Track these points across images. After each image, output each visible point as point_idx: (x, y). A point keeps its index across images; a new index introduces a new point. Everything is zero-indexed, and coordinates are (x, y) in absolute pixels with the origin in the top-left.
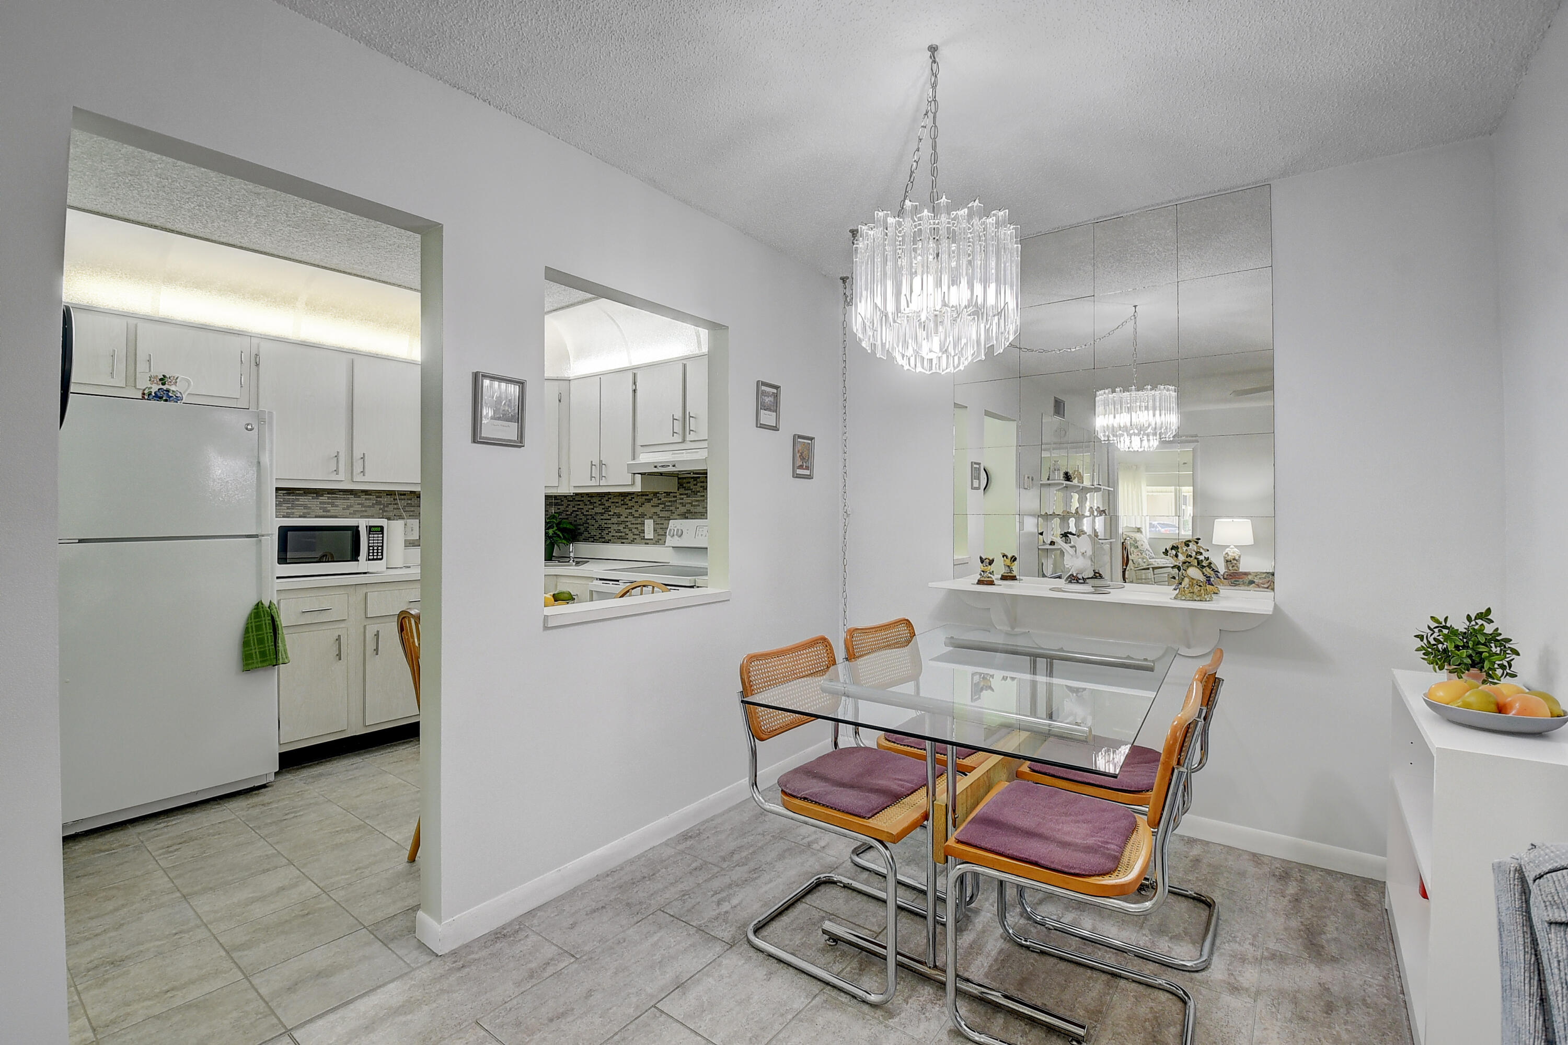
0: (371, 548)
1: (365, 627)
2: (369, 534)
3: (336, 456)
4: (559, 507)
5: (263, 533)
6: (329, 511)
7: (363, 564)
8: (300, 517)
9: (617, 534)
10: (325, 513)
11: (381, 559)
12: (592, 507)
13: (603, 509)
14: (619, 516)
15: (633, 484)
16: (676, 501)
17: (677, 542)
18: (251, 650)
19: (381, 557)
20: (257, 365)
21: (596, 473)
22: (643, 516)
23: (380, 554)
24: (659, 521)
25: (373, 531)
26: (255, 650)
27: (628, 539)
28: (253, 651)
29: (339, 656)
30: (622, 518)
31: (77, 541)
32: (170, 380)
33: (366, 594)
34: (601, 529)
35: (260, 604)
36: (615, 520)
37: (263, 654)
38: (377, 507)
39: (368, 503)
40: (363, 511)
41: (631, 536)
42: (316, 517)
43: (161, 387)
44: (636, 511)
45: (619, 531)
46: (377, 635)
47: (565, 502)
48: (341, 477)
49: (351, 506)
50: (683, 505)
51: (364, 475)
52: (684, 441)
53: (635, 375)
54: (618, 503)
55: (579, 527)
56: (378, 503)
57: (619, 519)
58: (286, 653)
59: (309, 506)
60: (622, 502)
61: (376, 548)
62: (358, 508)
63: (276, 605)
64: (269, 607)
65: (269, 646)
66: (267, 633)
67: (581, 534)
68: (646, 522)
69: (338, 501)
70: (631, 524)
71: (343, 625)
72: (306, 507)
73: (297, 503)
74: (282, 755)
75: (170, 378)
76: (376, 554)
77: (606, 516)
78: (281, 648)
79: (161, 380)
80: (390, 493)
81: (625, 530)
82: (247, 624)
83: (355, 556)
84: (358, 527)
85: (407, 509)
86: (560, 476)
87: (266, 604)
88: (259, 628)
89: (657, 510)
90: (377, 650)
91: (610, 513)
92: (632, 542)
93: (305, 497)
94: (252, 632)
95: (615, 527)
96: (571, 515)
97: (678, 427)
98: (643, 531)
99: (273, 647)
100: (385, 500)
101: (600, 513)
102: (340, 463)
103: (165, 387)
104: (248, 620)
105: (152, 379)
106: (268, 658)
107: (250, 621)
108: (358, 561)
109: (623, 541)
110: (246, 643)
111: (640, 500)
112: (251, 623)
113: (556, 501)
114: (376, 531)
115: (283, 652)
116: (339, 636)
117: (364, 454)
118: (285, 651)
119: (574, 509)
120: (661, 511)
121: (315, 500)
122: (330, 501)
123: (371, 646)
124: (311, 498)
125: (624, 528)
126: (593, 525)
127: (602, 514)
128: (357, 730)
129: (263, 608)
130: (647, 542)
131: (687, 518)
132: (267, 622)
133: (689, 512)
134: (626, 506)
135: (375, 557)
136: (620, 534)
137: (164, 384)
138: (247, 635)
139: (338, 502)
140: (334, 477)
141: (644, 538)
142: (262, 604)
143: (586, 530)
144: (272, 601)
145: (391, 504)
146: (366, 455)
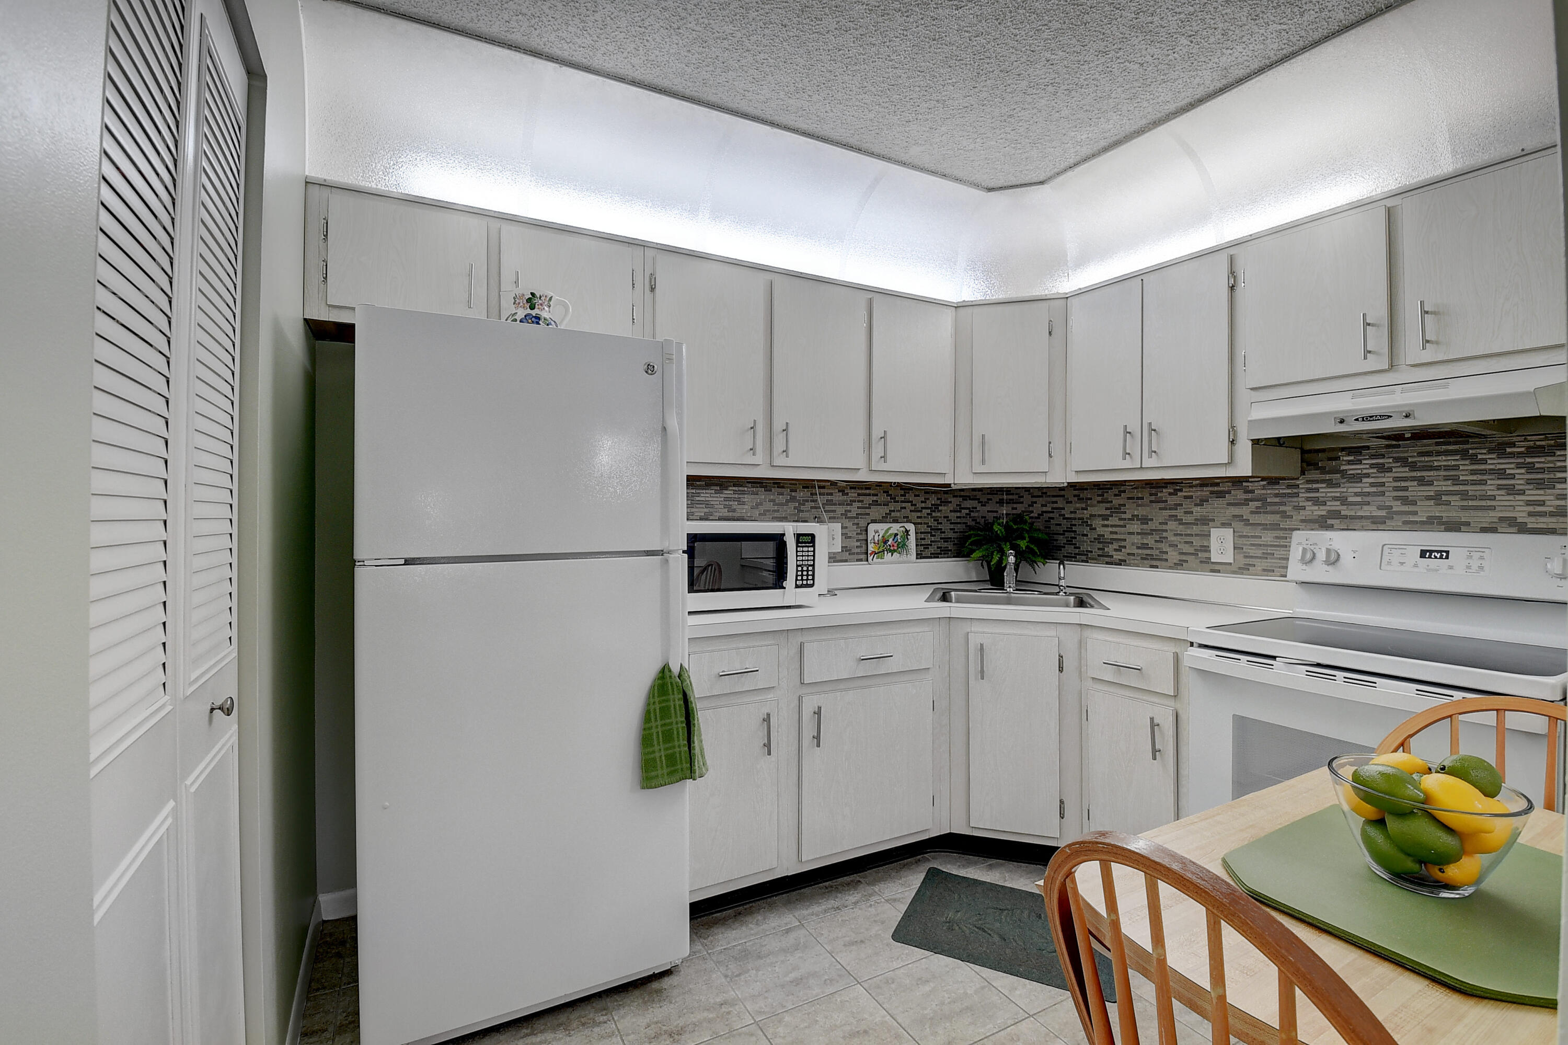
0: (800, 569)
1: (800, 699)
2: (797, 546)
3: (752, 428)
4: (1015, 506)
5: (671, 548)
6: (734, 511)
7: (790, 593)
8: (701, 519)
9: (1140, 551)
10: (730, 514)
11: (812, 586)
12: (1084, 505)
13: (1107, 509)
14: (1145, 520)
15: (1231, 462)
16: (1298, 493)
17: (1320, 573)
18: (654, 752)
19: (811, 582)
20: (653, 289)
21: (1134, 447)
22: (1205, 521)
23: (810, 577)
24: (1247, 531)
25: (802, 543)
26: (660, 752)
27: (1167, 560)
28: (657, 755)
29: (768, 746)
30: (1152, 525)
31: (403, 562)
32: (540, 302)
33: (802, 645)
34: (1100, 539)
35: (666, 670)
36: (1135, 527)
37: (671, 760)
38: (792, 505)
39: (782, 499)
40: (774, 511)
41: (1173, 556)
42: (720, 519)
43: (529, 311)
44: (1186, 513)
45: (1145, 546)
46: (818, 713)
47: (1027, 499)
48: (759, 458)
49: (761, 504)
50: (1317, 502)
51: (787, 456)
52: (1392, 367)
53: (1232, 259)
54: (1142, 498)
55: (1056, 537)
56: (793, 499)
57: (1145, 526)
58: (703, 756)
59: (712, 503)
60: (1153, 498)
61: (805, 568)
62: (769, 506)
63: (688, 669)
64: (680, 676)
65: (679, 746)
66: (677, 723)
67: (1059, 548)
68: (1215, 533)
69: (746, 496)
70: (1176, 535)
71: (770, 696)
72: (707, 504)
73: (698, 499)
74: (692, 905)
75: (540, 297)
76: (806, 580)
77: (1113, 521)
78: (697, 751)
79: (529, 300)
80: (807, 484)
81: (1159, 545)
82: (649, 704)
83: (778, 581)
84: (784, 535)
85: (827, 508)
86: (1050, 456)
87: (675, 670)
88: (665, 712)
89: (1244, 511)
90: (817, 738)
91: (1123, 516)
92: (1179, 565)
93: (707, 491)
94: (656, 720)
95: (1137, 539)
96: (1038, 518)
97: (1378, 340)
98: (1207, 549)
99: (686, 749)
100: (801, 494)
101: (1100, 516)
102: (757, 437)
103: (534, 313)
104: (649, 698)
105: (518, 301)
106: (679, 767)
107: (652, 701)
108: (785, 588)
109: (1154, 563)
110: (646, 740)
111: (1197, 493)
112: (654, 703)
113: (1010, 497)
114: (805, 543)
115: (700, 756)
116: (768, 715)
117: (787, 423)
118: (702, 750)
119: (1044, 509)
120: (1252, 512)
121: (718, 495)
122: (736, 496)
123: (809, 732)
124: (713, 492)
125: (1156, 541)
126: (1087, 535)
127: (1105, 518)
128: (791, 868)
129: (670, 677)
130: (1216, 568)
131: (1331, 527)
132: (677, 703)
133: (1336, 515)
134: (1162, 505)
135: (805, 582)
136: (1148, 552)
137: (532, 308)
138: (649, 725)
139: (746, 498)
140: (750, 460)
141: (1208, 561)
142: (670, 671)
143: (1070, 542)
144: (683, 665)
145: (807, 501)
146: (790, 426)
